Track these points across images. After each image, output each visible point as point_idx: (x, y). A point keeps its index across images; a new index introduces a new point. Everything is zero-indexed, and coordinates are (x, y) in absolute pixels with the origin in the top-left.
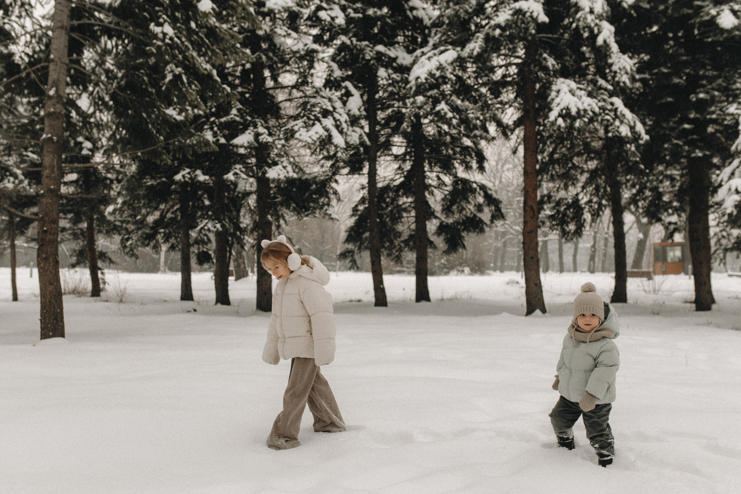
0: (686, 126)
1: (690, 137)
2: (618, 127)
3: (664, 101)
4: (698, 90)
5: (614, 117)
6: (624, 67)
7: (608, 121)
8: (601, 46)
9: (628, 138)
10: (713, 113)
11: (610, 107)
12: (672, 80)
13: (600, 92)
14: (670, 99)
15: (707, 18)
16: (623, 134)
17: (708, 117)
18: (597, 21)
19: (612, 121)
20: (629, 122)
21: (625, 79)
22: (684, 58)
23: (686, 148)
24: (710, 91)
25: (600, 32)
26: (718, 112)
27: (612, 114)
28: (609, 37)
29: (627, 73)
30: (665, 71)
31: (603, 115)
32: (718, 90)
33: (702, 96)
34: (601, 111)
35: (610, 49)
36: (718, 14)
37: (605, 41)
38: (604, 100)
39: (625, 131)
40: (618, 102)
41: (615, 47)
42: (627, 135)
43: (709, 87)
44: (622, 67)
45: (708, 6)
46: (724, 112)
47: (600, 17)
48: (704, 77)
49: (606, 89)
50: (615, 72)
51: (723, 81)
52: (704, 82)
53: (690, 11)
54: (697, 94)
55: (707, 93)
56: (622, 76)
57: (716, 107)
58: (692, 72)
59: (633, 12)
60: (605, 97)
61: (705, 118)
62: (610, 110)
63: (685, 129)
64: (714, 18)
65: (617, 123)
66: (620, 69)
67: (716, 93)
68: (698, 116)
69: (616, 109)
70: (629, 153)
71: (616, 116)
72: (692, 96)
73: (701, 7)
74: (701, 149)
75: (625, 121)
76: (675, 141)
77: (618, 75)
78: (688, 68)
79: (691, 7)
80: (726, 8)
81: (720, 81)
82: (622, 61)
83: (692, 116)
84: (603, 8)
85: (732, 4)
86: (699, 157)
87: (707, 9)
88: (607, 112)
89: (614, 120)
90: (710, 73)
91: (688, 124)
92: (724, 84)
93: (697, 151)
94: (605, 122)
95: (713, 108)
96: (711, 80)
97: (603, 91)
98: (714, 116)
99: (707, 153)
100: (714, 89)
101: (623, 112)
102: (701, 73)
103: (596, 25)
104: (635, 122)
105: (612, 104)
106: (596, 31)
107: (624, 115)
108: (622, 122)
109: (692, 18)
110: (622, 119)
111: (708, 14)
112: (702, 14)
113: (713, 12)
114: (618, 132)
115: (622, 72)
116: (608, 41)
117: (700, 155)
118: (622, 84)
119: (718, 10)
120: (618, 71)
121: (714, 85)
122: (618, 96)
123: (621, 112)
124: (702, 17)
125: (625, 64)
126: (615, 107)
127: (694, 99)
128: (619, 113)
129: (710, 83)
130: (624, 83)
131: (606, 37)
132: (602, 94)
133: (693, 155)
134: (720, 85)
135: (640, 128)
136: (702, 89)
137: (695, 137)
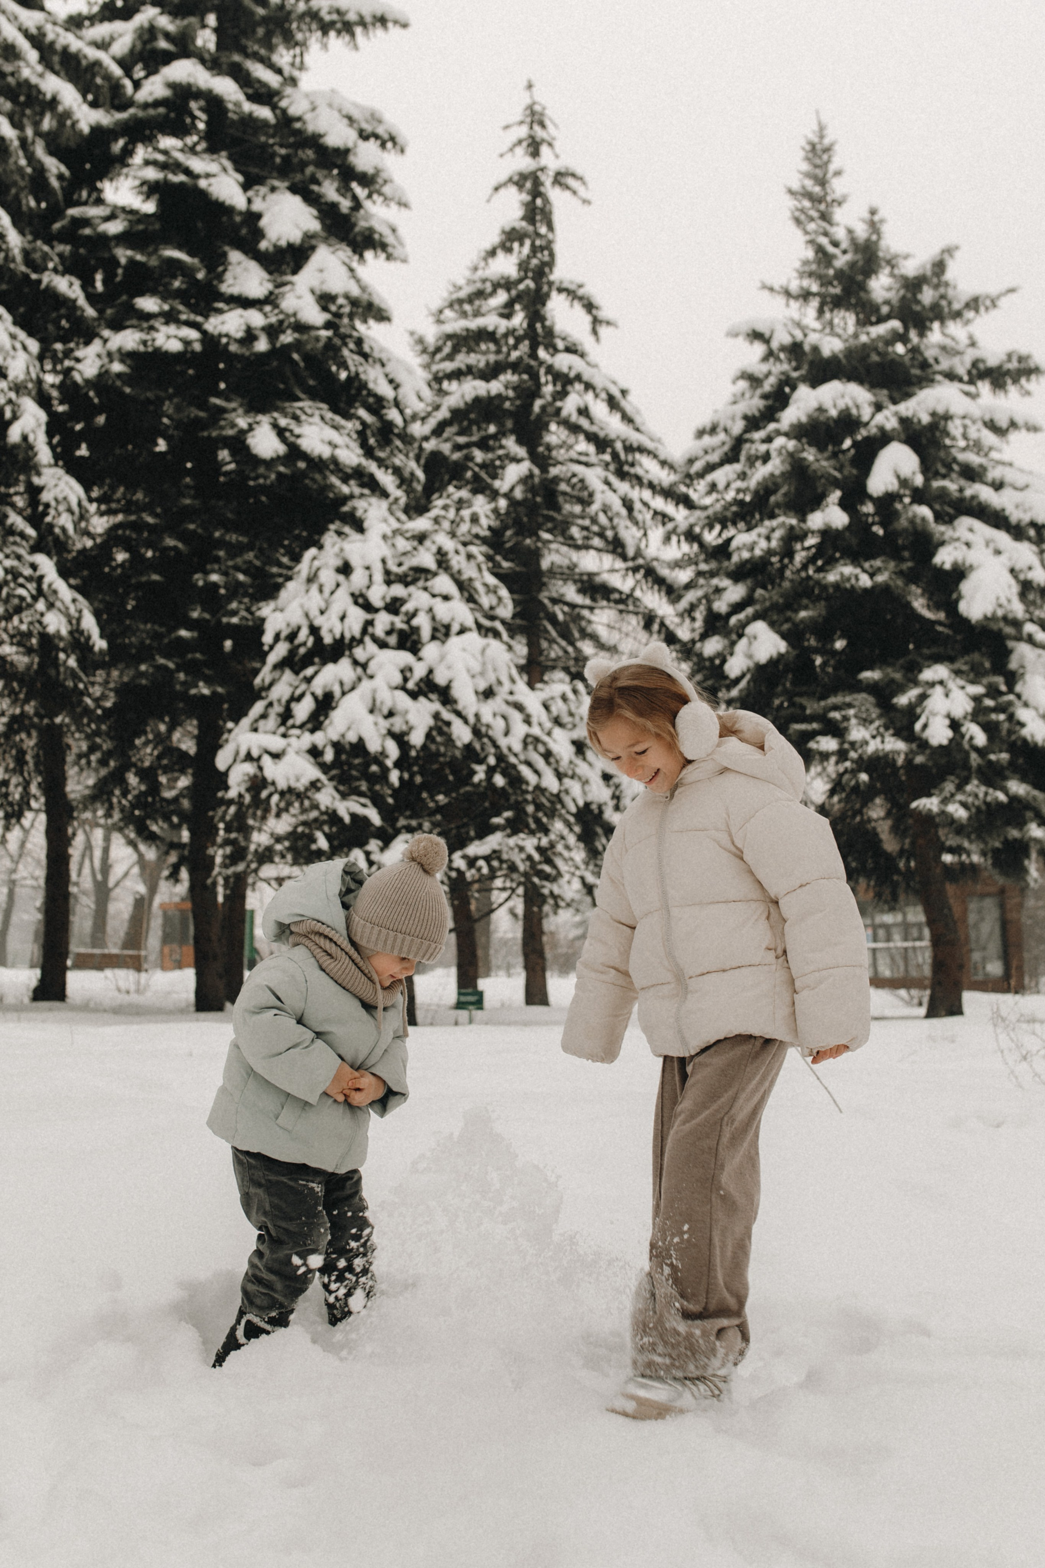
0: (184, 633)
1: (190, 656)
2: (42, 615)
3: (144, 579)
4: (209, 567)
5: (34, 592)
6: (65, 499)
7: (22, 598)
8: (15, 446)
9: (61, 638)
10: (234, 613)
11: (27, 572)
12: (162, 539)
13: (11, 539)
14: (155, 577)
15: (230, 432)
16: (51, 629)
17: (225, 620)
18: (13, 395)
19: (29, 600)
20: (67, 608)
21: (66, 521)
22: (188, 501)
23: (182, 676)
24: (231, 571)
25: (15, 417)
26: (243, 613)
27: (32, 586)
28: (34, 432)
29: (70, 510)
30: (150, 520)
31: (12, 585)
32: (245, 573)
33: (215, 577)
34: (9, 577)
35: (36, 454)
36: (251, 428)
37: (25, 438)
38: (19, 557)
39: (55, 623)
40: (47, 565)
41: (44, 455)
42: (58, 631)
43: (230, 563)
44: (60, 497)
45: (234, 410)
46: (252, 613)
47: (18, 388)
48: (221, 543)
49: (22, 535)
50: (47, 506)
51: (256, 557)
52: (221, 553)
53: (202, 414)
54: (206, 573)
55: (225, 574)
56: (59, 515)
57: (240, 602)
58: (200, 531)
59: (92, 394)
60: (22, 551)
61: (219, 622)
62: (29, 579)
63: (180, 638)
64: (243, 434)
65: (41, 605)
66: (56, 500)
67: (241, 577)
68: (207, 616)
69: (40, 579)
70: (62, 669)
71: (40, 592)
72: (196, 576)
73: (224, 410)
74: (209, 682)
75: (58, 604)
76: (162, 661)
77: (52, 512)
78: (193, 522)
79: (203, 405)
80: (265, 420)
81: (250, 556)
82: (62, 485)
83: (195, 615)
84: (28, 373)
85: (276, 415)
86: (203, 696)
87: (232, 416)
88: (21, 580)
89: (35, 599)
90: (233, 538)
91: (187, 629)
92: (257, 563)
93: (201, 684)
94: (16, 601)
95: (234, 605)
96: (235, 550)
97: (18, 539)
98: (235, 620)
99: (220, 690)
100: (237, 569)
101: (54, 586)
102: (217, 534)
103: (10, 401)
104: (80, 612)
105: (34, 567)
106: (8, 414)
107: (55, 592)
108: (51, 606)
109: (205, 427)
110: (51, 599)
111: (233, 425)
112: (222, 423)
113: (242, 423)
114: (40, 623)
115: (61, 508)
116: (31, 438)
117: (206, 691)
118: (57, 530)
119: (250, 420)
120: (53, 503)
121: (239, 561)
122: (49, 554)
123: (50, 585)
124: (222, 428)
125: (67, 491)
126: (38, 573)
127: (201, 583)
128: (45, 587)
129: (232, 556)
130: (64, 529)
131: (27, 430)
132: (15, 543)
133: (193, 691)
134: (250, 562)
135: (89, 623)
136: (216, 567)
137: (198, 655)
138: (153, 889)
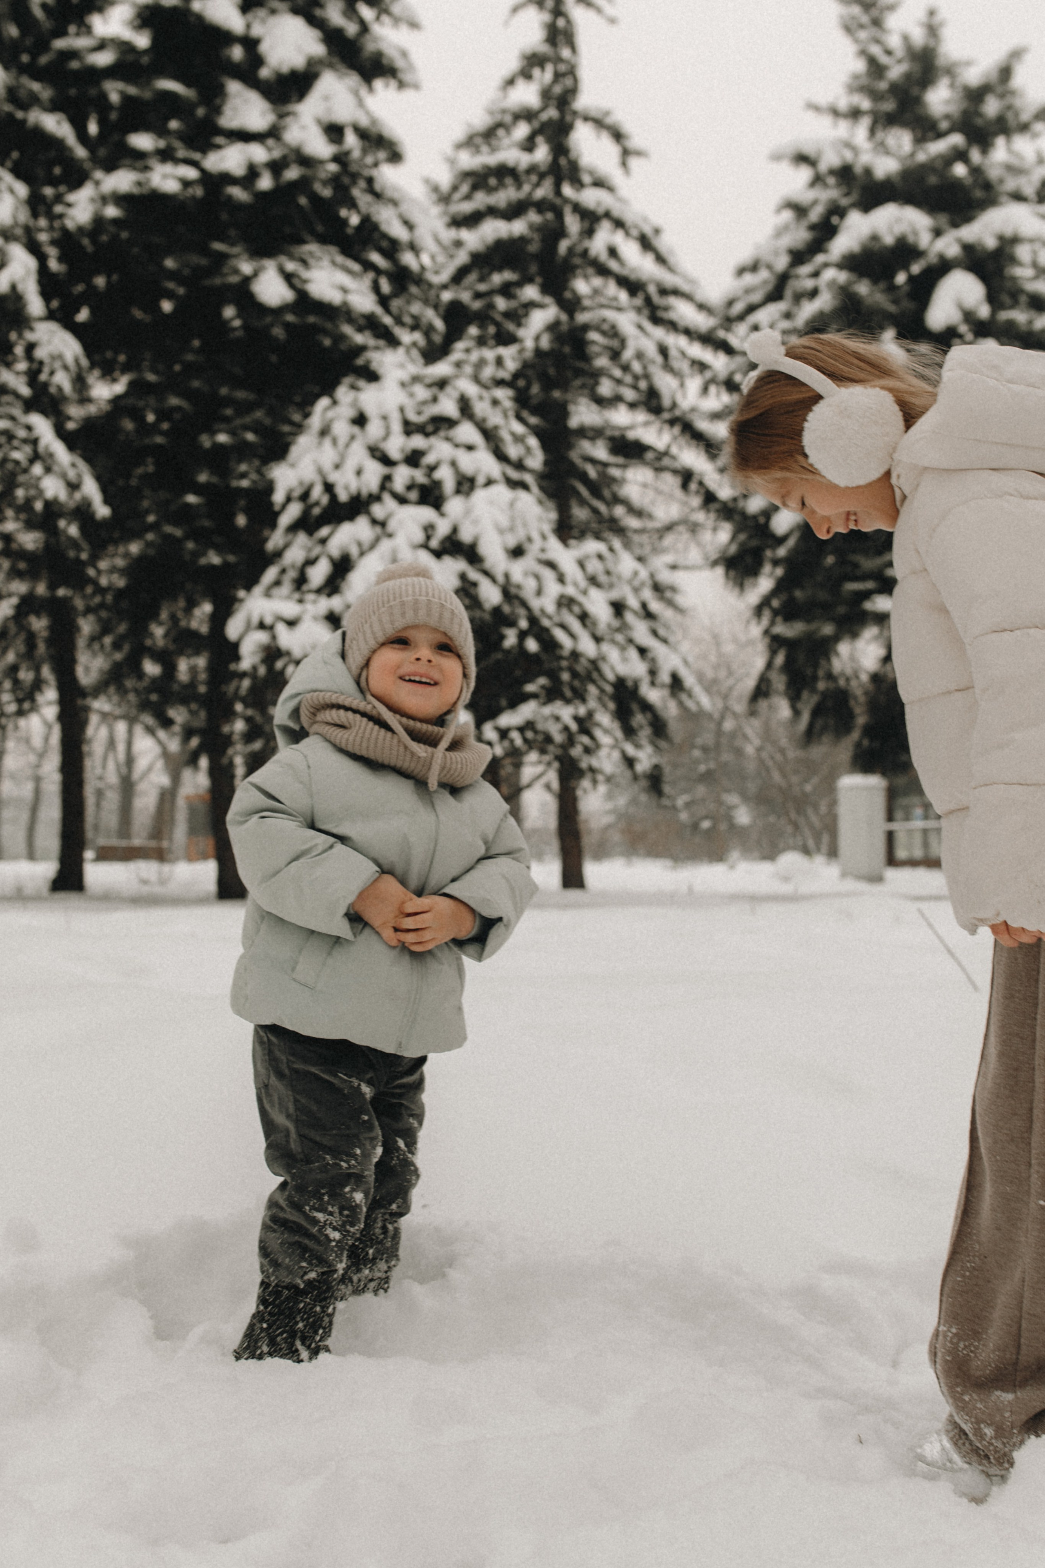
0: (191, 499)
1: (198, 523)
2: (39, 479)
3: (147, 441)
4: (216, 427)
5: (30, 455)
6: (60, 354)
7: (17, 463)
9: (62, 505)
10: (243, 476)
11: (22, 433)
12: (164, 399)
14: (159, 439)
15: (234, 279)
16: (49, 494)
17: (234, 483)
19: (25, 463)
20: (66, 472)
21: (62, 380)
23: (190, 545)
24: (240, 431)
26: (254, 476)
27: (28, 449)
28: (24, 280)
29: (66, 368)
30: (151, 378)
32: (256, 432)
33: (222, 438)
35: (27, 307)
36: (256, 274)
37: (14, 287)
38: (13, 418)
39: (53, 488)
40: (43, 426)
41: (35, 305)
42: (58, 497)
43: (239, 422)
44: (55, 353)
45: (238, 255)
46: (261, 476)
48: (228, 401)
49: (16, 394)
50: (41, 363)
51: (266, 415)
52: (229, 412)
53: (204, 262)
54: (213, 433)
55: (232, 433)
56: (52, 373)
57: (250, 464)
58: (205, 388)
59: (86, 242)
60: (15, 412)
61: (228, 486)
62: (25, 441)
63: (188, 505)
64: (247, 281)
65: (37, 470)
66: (50, 356)
67: (250, 437)
68: (215, 480)
69: (35, 442)
70: (63, 538)
71: (35, 457)
72: (203, 437)
73: (227, 256)
74: (219, 550)
75: (55, 468)
76: (170, 530)
77: (46, 370)
78: (199, 379)
79: (205, 251)
80: (271, 265)
81: (259, 414)
82: (57, 340)
83: (203, 478)
84: (14, 217)
85: (282, 259)
86: (213, 567)
87: (234, 262)
88: (15, 443)
89: (32, 461)
90: (241, 395)
91: (194, 494)
92: (268, 421)
93: (211, 553)
94: (10, 465)
95: (243, 467)
96: (243, 408)
97: (10, 399)
98: (245, 483)
99: (231, 559)
100: (246, 428)
101: (51, 448)
102: (223, 391)
104: (79, 475)
105: (29, 428)
107: (51, 455)
108: (48, 470)
109: (207, 275)
110: (48, 462)
111: (236, 271)
112: (225, 270)
113: (246, 268)
114: (38, 488)
115: (56, 365)
116: (20, 288)
117: (216, 561)
118: (52, 389)
119: (255, 266)
120: (48, 361)
121: (247, 420)
122: (45, 413)
123: (47, 447)
124: (226, 275)
125: (61, 346)
126: (33, 435)
127: (208, 444)
128: (41, 449)
129: (241, 414)
130: (60, 389)
131: (16, 278)
132: (7, 403)
133: (203, 561)
134: (260, 421)
135: (91, 488)
136: (223, 426)
137: (207, 523)
138: (176, 779)
